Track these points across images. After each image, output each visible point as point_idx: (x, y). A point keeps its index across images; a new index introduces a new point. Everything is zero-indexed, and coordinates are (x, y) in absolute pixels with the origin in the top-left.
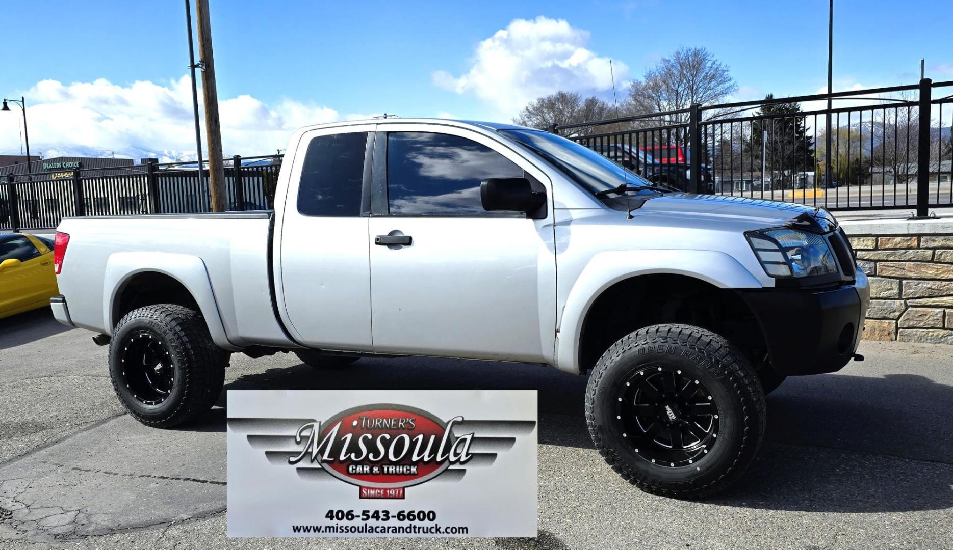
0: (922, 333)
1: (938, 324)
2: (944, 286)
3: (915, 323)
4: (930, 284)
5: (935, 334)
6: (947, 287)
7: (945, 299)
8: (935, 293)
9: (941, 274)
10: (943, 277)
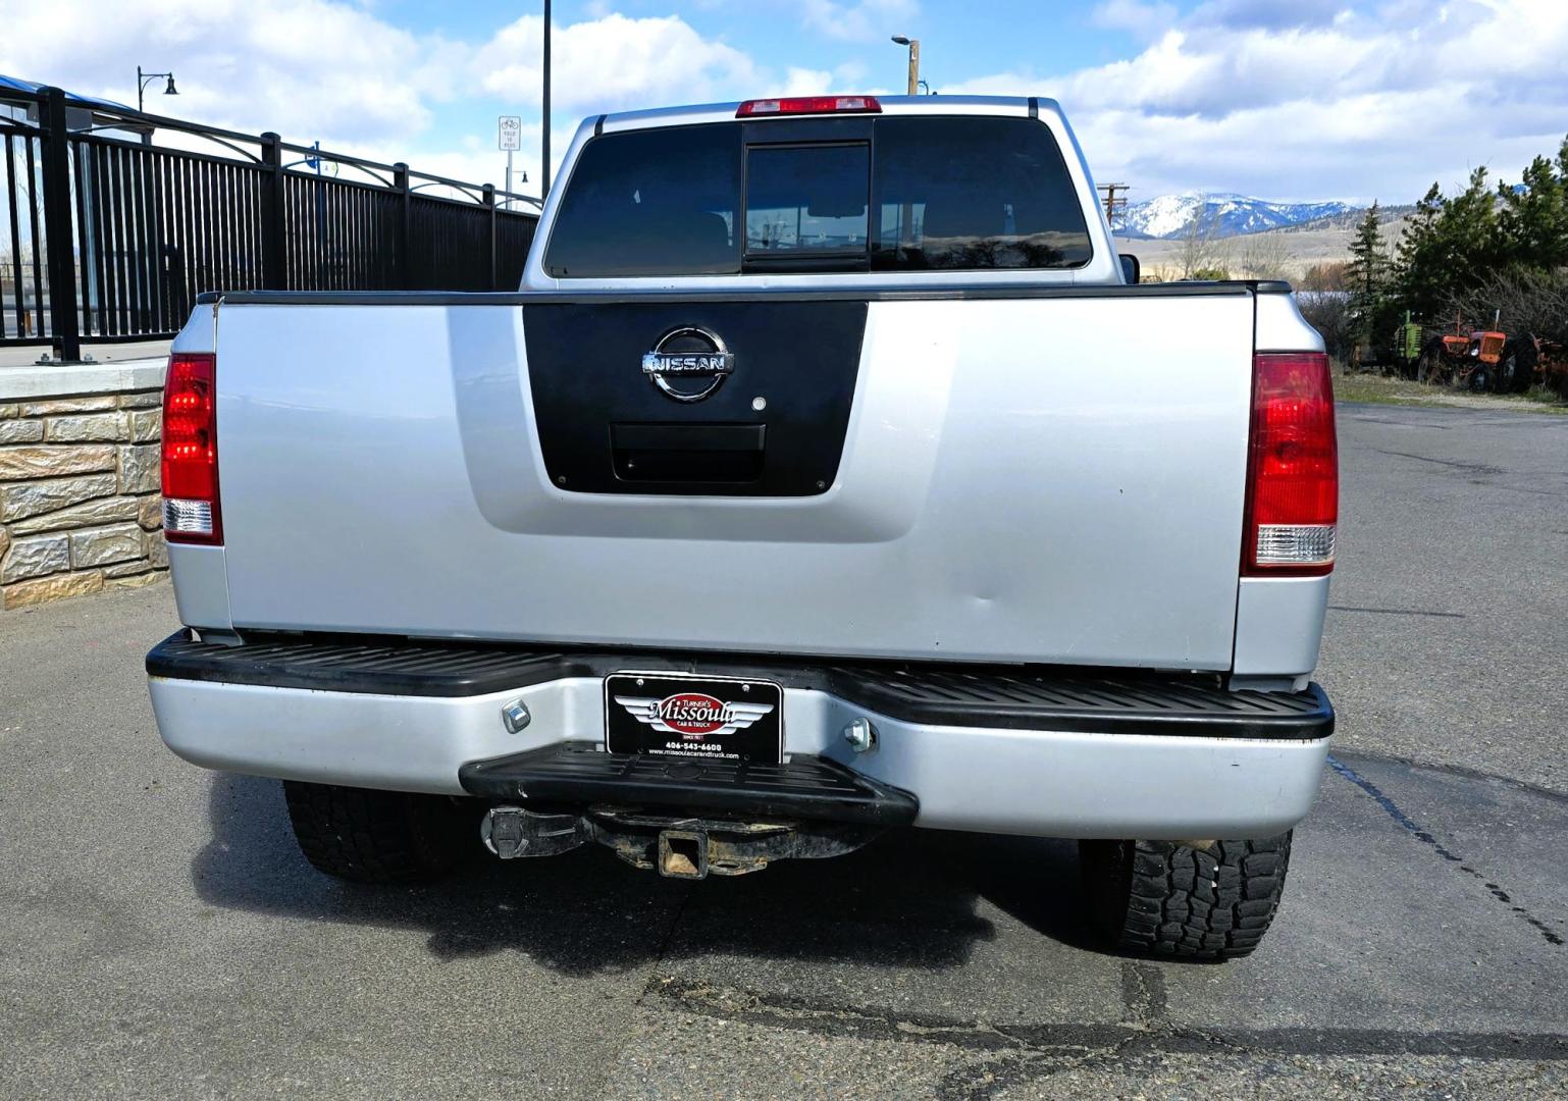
0: (41, 587)
1: (62, 564)
2: (66, 488)
3: (28, 568)
4: (43, 488)
5: (60, 583)
6: (70, 489)
7: (67, 513)
8: (53, 503)
9: (59, 465)
10: (63, 470)
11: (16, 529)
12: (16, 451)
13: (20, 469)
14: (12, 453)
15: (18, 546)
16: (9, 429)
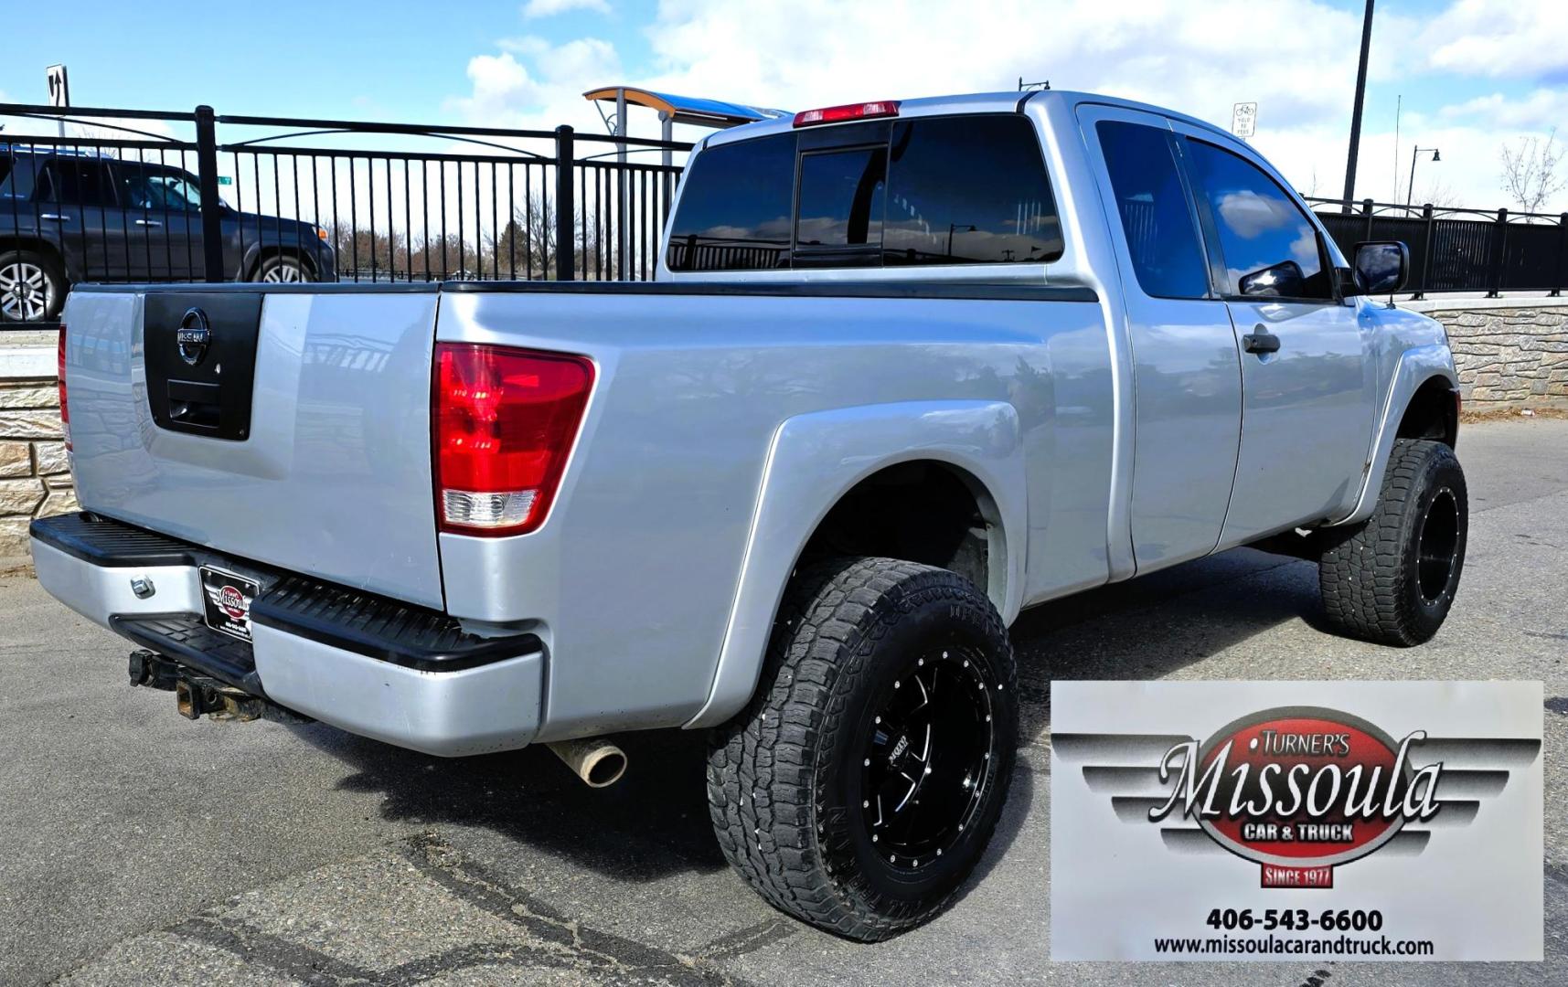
11: (51, 481)
12: (51, 414)
13: (55, 430)
14: (47, 416)
15: (55, 497)
16: (45, 394)
